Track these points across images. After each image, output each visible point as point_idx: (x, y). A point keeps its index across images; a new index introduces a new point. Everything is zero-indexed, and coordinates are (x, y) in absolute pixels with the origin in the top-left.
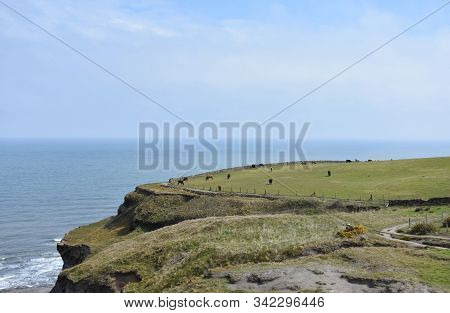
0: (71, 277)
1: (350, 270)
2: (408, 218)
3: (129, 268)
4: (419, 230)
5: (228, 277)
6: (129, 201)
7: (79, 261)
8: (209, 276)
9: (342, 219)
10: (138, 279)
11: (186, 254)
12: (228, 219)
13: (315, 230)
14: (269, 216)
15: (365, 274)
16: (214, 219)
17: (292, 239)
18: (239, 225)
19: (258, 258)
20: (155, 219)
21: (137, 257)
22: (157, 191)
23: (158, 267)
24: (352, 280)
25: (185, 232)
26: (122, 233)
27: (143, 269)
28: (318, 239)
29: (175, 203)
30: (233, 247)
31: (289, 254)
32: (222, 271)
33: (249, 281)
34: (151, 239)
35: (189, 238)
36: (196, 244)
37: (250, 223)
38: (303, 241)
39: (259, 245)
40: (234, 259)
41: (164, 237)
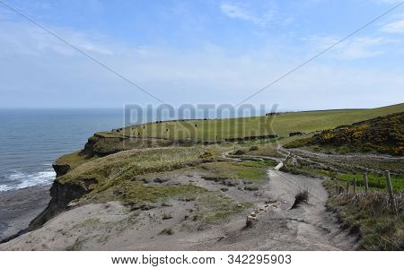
0: (60, 181)
1: (206, 174)
2: (236, 146)
3: (91, 176)
4: (239, 153)
5: (144, 180)
6: (91, 141)
7: (65, 173)
8: (134, 180)
9: (203, 149)
10: (96, 182)
11: (123, 169)
12: (143, 150)
13: (190, 155)
14: (166, 148)
15: (213, 175)
16: (136, 150)
17: (177, 159)
18: (150, 153)
19: (159, 170)
20: (105, 151)
21: (96, 171)
22: (106, 136)
23: (107, 175)
24: (206, 179)
25: (121, 157)
26: (87, 158)
27: (98, 177)
28: (190, 159)
29: (115, 142)
30: (147, 164)
31: (176, 167)
32: (141, 177)
33: (155, 181)
34: (101, 162)
35: (123, 160)
36: (127, 164)
37: (155, 152)
38: (182, 160)
39: (160, 163)
40: (147, 171)
41: (109, 160)
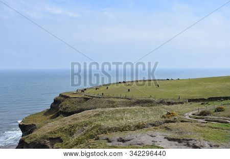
0: (26, 141)
1: (169, 134)
2: (197, 108)
3: (57, 135)
4: (203, 114)
5: (107, 139)
6: (56, 102)
7: (31, 132)
8: (98, 139)
9: (164, 109)
10: (61, 141)
11: (86, 128)
12: (107, 110)
13: (151, 115)
14: (128, 108)
15: (176, 136)
16: (100, 110)
17: (140, 119)
18: (112, 112)
19: (122, 129)
20: (70, 110)
21: (61, 130)
22: (71, 96)
23: (71, 134)
24: (170, 139)
25: (85, 116)
26: (53, 118)
27: (63, 136)
28: (153, 119)
29: (80, 102)
30: (110, 124)
31: (139, 127)
32: (104, 136)
33: (118, 141)
34: (67, 121)
35: (87, 120)
36: (91, 123)
37: (118, 112)
38: (145, 120)
39: (123, 122)
40: (110, 130)
41: (75, 119)
